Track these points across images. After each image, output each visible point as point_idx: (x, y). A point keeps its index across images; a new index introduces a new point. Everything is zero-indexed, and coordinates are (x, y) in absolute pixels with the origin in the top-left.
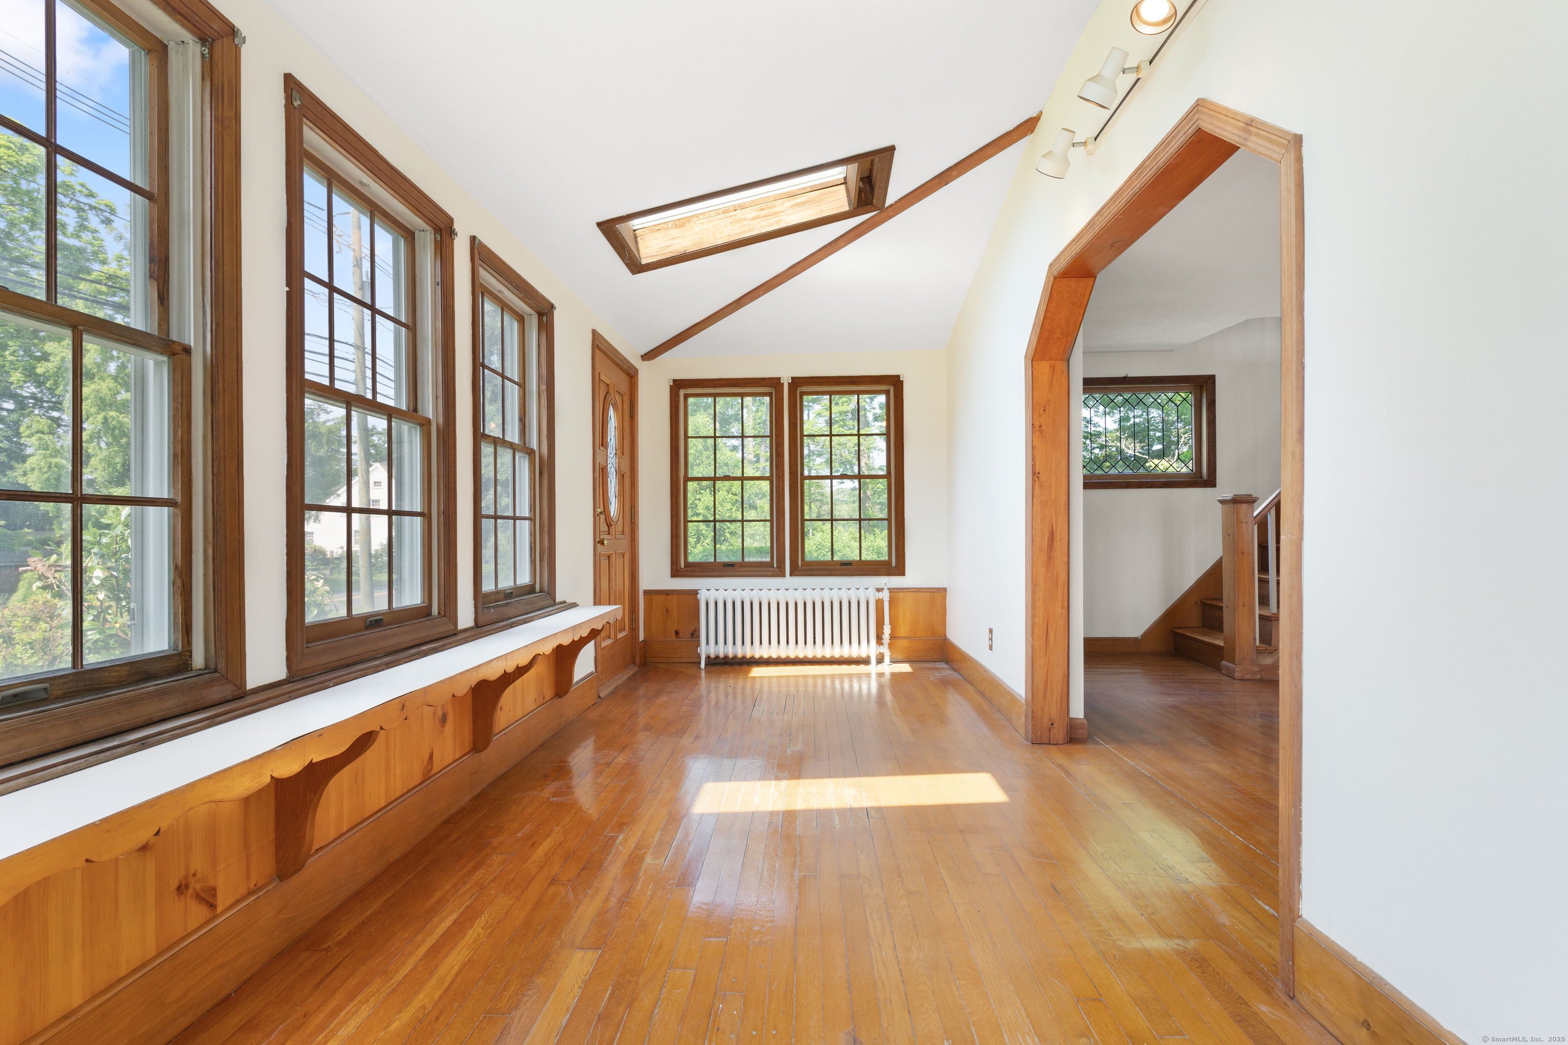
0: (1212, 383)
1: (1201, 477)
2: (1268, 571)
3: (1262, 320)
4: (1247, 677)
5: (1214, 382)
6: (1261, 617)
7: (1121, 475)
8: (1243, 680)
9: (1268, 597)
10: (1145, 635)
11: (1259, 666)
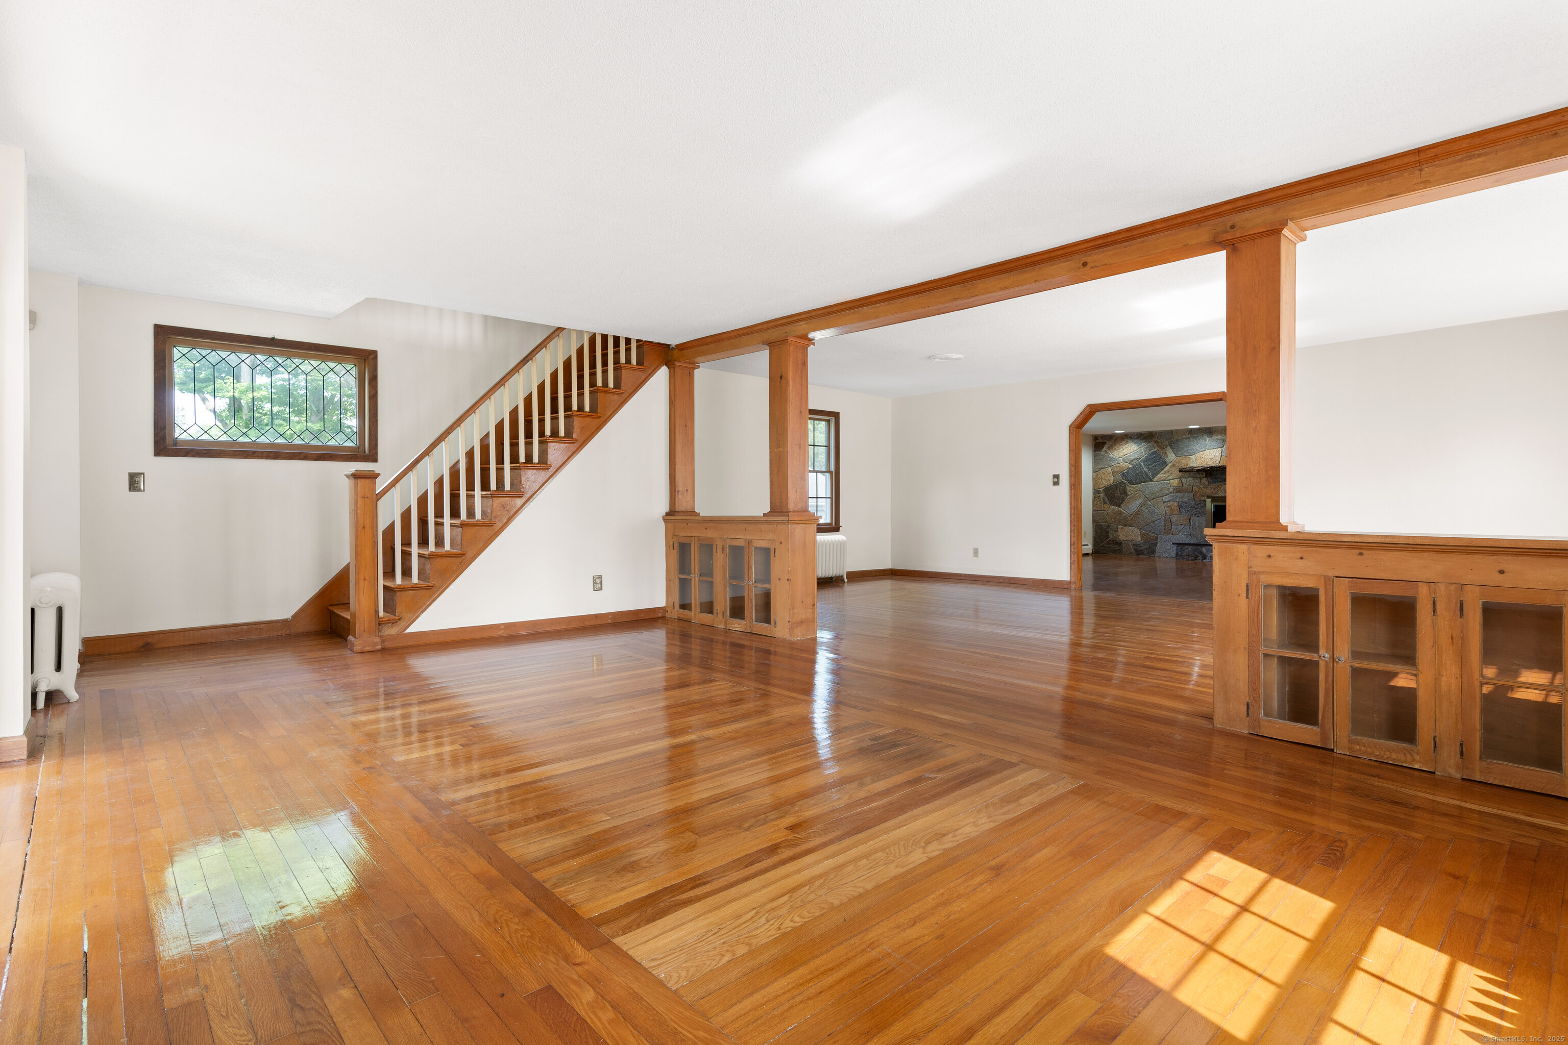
0: (373, 358)
1: (365, 453)
2: (428, 544)
3: (425, 308)
4: (367, 649)
5: (376, 357)
6: (385, 587)
7: (272, 445)
8: (363, 652)
9: (410, 569)
10: (295, 616)
11: (381, 637)
